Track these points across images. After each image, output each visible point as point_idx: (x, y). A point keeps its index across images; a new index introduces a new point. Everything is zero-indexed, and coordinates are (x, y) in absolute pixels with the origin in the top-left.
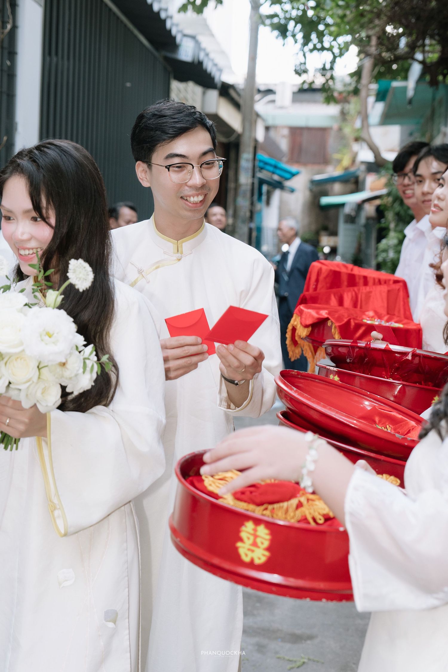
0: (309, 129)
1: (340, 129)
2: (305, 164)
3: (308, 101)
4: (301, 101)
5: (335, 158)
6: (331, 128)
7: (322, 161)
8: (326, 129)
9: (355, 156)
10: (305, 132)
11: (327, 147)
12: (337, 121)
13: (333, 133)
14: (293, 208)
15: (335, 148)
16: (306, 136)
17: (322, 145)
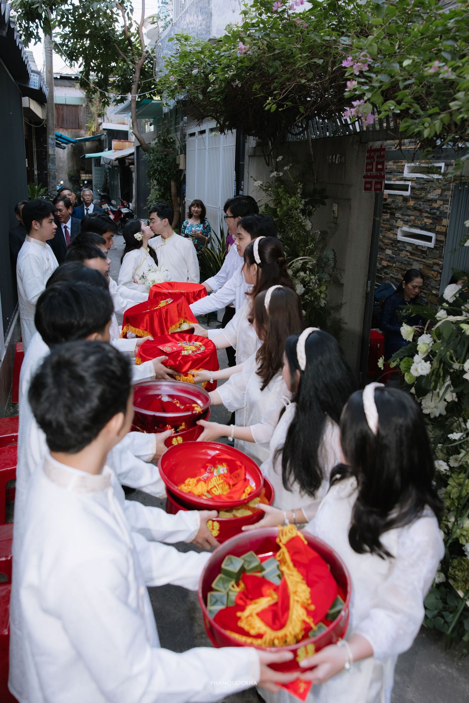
0: (67, 105)
1: (87, 107)
2: (67, 129)
4: (57, 86)
5: (87, 126)
6: (82, 106)
7: (77, 127)
8: (78, 106)
9: (99, 125)
10: (65, 107)
11: (80, 118)
12: (85, 101)
13: (82, 109)
14: (62, 156)
15: (84, 119)
16: (66, 110)
17: (77, 117)
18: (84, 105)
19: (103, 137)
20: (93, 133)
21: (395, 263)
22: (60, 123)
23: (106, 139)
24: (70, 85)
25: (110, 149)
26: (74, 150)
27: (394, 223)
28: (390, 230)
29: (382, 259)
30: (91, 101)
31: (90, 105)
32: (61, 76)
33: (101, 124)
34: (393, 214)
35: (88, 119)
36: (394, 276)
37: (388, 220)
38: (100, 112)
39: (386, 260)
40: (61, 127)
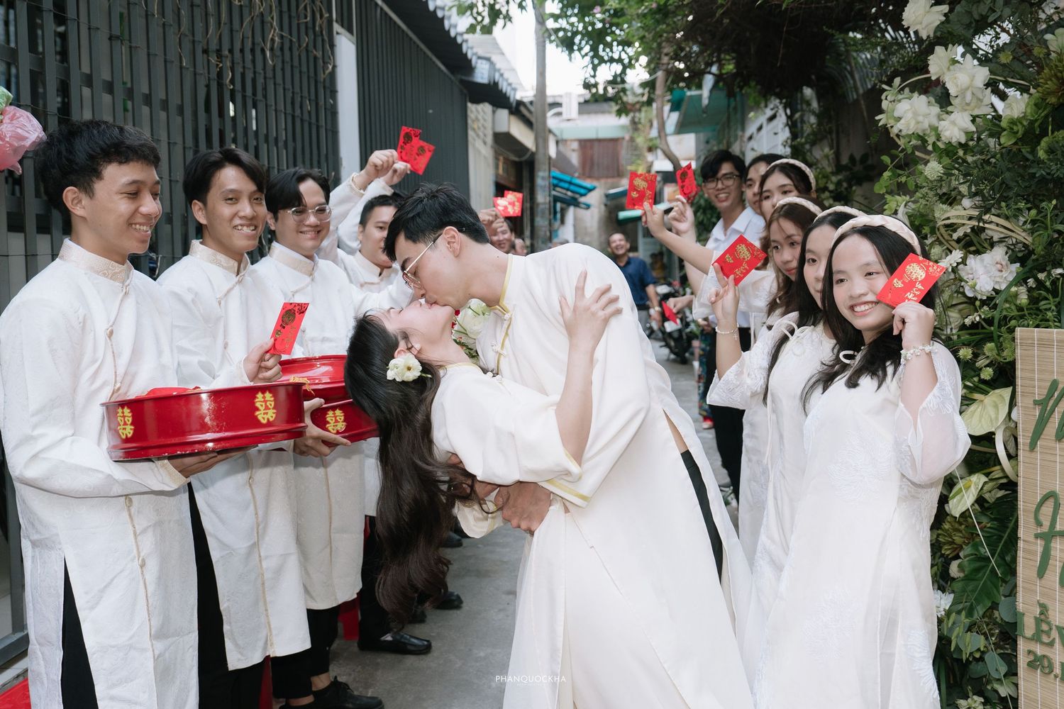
0: (599, 141)
1: (632, 140)
2: (598, 179)
3: (596, 112)
4: (589, 113)
5: (631, 171)
9: (650, 166)
10: (596, 144)
12: (628, 131)
13: (625, 144)
14: (588, 224)
15: (627, 159)
16: (597, 149)
17: (615, 157)
18: (627, 137)
30: (637, 129)
31: (635, 135)
33: (652, 163)
35: (634, 158)
38: (651, 144)
40: (590, 177)
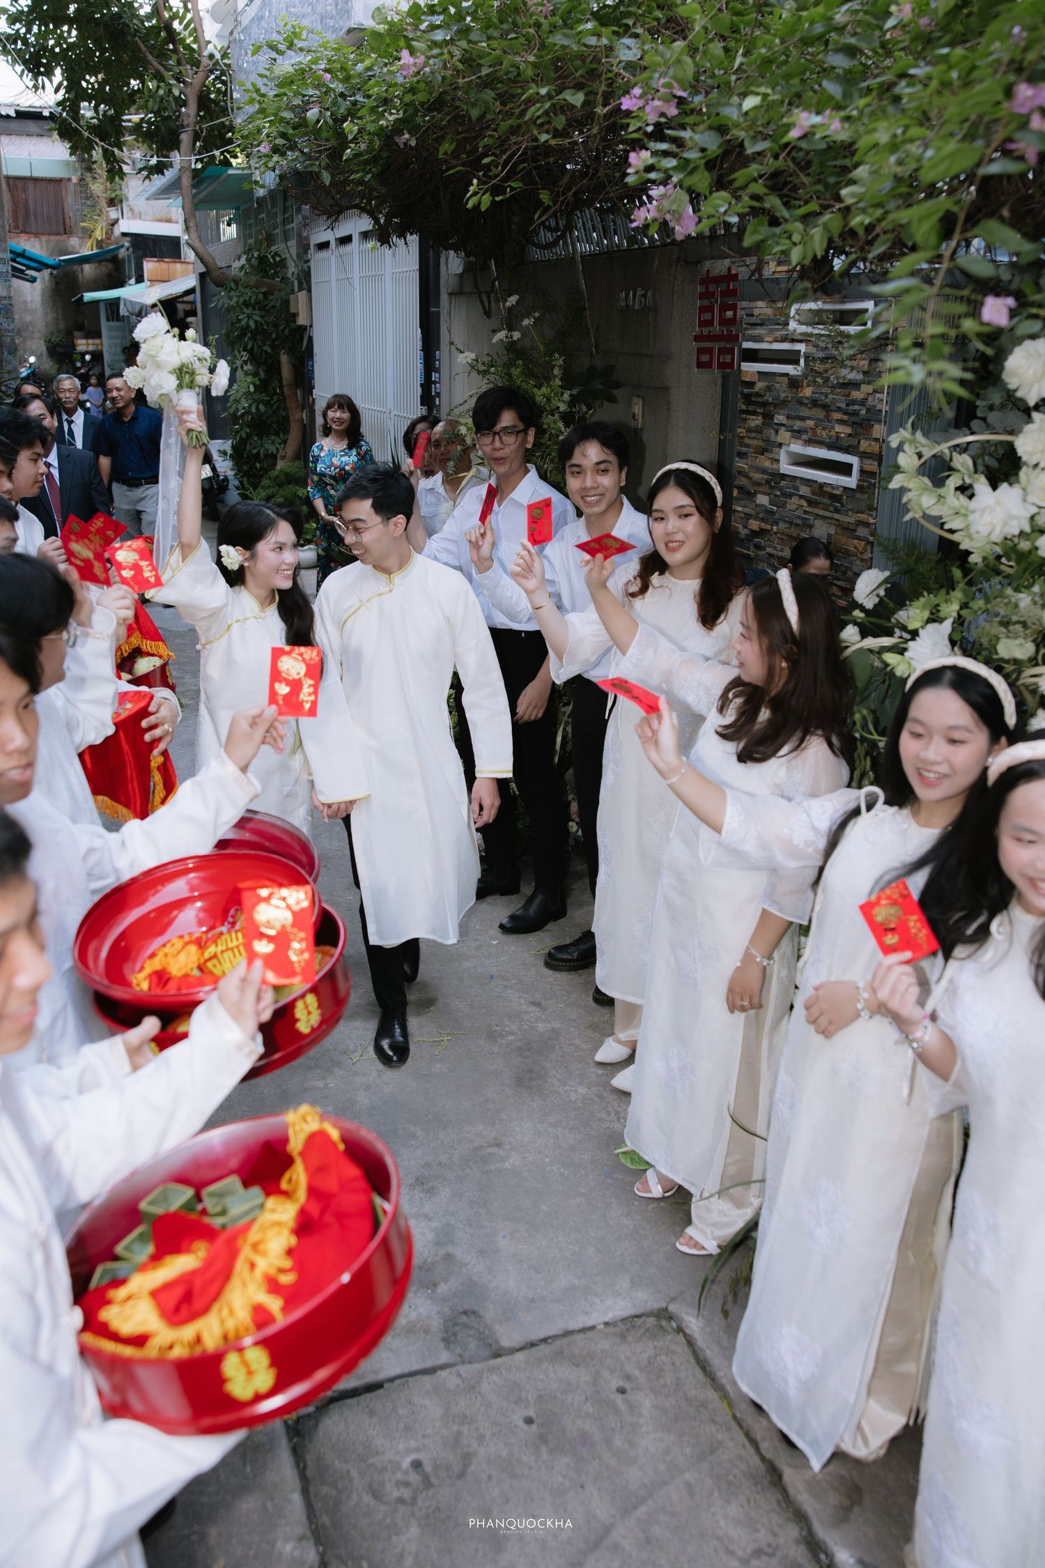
0: (35, 180)
1: (82, 183)
2: (37, 234)
5: (84, 228)
6: (70, 180)
7: (62, 230)
8: (61, 180)
9: (113, 225)
10: (31, 184)
11: (66, 206)
12: (75, 170)
13: (71, 188)
14: (29, 299)
15: (77, 210)
16: (31, 190)
17: (59, 205)
18: (75, 180)
19: (122, 253)
20: (99, 244)
21: (776, 523)
22: (21, 222)
23: (129, 256)
24: (39, 131)
25: (140, 279)
26: (57, 283)
27: (773, 437)
28: (762, 451)
29: (748, 516)
30: (90, 169)
31: (88, 177)
32: (17, 112)
33: (116, 221)
34: (768, 417)
35: (86, 210)
36: (774, 552)
37: (758, 430)
38: (113, 195)
39: (756, 518)
40: (24, 232)
